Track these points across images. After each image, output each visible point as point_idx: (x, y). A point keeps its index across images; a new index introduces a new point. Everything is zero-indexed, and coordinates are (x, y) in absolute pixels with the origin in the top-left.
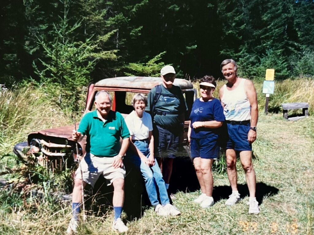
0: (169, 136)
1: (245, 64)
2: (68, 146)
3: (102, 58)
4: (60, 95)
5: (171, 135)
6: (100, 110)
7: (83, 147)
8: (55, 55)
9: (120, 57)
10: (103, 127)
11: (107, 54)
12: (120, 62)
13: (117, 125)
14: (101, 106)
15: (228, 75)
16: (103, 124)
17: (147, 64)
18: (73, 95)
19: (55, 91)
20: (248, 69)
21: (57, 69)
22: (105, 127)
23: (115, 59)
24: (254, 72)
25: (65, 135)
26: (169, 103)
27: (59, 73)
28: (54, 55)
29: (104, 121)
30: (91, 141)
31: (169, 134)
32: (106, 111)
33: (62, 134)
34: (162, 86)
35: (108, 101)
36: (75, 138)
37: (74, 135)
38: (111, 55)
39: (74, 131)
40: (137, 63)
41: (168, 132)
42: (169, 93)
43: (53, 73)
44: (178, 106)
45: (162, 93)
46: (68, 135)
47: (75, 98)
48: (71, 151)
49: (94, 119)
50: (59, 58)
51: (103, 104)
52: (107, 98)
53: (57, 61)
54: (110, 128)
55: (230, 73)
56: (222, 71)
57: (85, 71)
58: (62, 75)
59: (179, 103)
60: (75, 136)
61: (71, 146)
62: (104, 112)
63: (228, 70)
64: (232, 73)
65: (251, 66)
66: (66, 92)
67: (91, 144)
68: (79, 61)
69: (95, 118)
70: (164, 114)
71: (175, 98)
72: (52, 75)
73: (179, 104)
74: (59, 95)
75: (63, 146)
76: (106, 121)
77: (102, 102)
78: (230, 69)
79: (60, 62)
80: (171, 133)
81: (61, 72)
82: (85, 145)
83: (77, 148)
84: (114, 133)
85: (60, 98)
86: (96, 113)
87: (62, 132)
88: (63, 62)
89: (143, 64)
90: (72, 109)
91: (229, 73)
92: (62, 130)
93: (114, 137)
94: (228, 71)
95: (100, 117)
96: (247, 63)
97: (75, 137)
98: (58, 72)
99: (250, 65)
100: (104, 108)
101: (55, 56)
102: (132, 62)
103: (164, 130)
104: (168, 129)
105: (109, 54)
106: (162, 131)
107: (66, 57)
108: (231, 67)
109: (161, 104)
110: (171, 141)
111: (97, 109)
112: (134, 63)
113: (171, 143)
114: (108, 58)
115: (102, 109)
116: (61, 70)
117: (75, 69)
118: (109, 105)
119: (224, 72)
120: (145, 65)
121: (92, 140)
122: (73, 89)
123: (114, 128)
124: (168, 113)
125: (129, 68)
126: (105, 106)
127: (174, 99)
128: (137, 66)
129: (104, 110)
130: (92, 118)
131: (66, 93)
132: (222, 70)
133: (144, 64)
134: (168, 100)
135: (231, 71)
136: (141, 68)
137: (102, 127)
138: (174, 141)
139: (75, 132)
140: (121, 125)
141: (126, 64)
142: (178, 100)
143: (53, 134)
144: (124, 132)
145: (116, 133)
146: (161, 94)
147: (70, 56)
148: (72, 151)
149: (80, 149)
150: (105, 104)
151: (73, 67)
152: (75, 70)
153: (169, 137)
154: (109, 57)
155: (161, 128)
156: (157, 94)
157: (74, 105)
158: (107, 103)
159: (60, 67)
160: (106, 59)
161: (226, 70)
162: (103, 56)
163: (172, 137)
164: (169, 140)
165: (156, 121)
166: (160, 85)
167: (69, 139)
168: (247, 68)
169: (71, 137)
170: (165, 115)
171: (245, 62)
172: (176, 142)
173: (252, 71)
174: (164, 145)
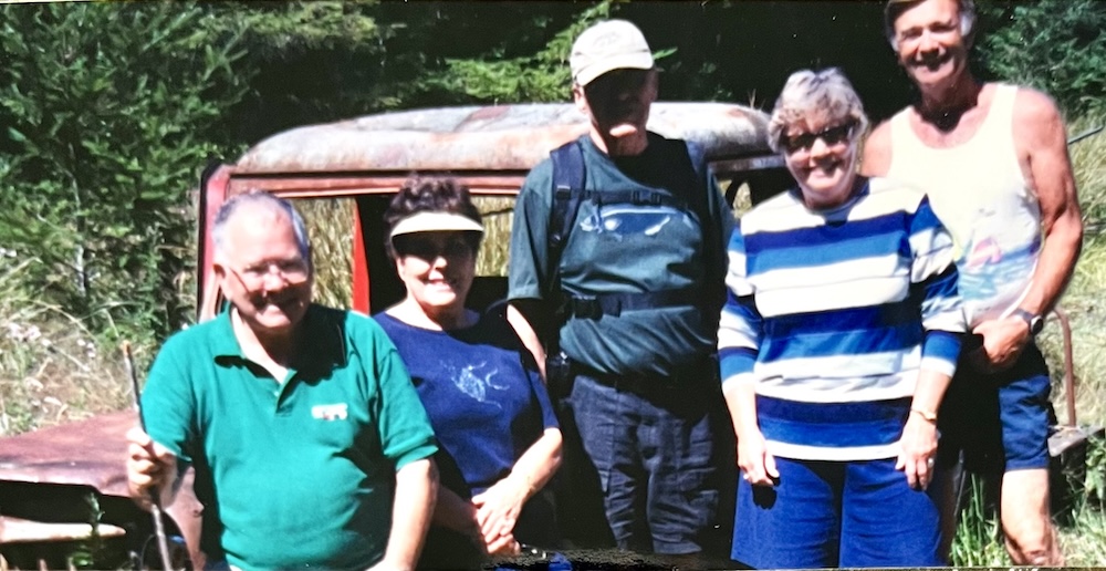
0: (653, 430)
1: (1045, 35)
2: (106, 530)
3: (300, 38)
4: (81, 251)
5: (662, 423)
6: (248, 307)
7: (192, 530)
8: (17, 22)
9: (398, 31)
10: (279, 409)
11: (326, 18)
12: (400, 57)
13: (352, 390)
14: (253, 281)
15: (932, 59)
16: (277, 394)
17: (540, 56)
18: (145, 247)
19: (45, 232)
20: (1063, 63)
21: (41, 100)
22: (291, 406)
23: (375, 41)
24: (1090, 76)
25: (82, 465)
26: (637, 240)
27: (50, 126)
28: (12, 24)
29: (282, 374)
30: (221, 494)
31: (651, 422)
32: (284, 308)
33: (65, 465)
34: (586, 146)
35: (292, 253)
36: (146, 479)
37: (136, 458)
38: (348, 19)
39: (137, 437)
40: (490, 59)
41: (646, 408)
42: (628, 184)
43: (19, 129)
44: (690, 251)
45: (589, 186)
46: (103, 465)
47: (160, 264)
48: (127, 557)
49: (221, 370)
50: (47, 41)
51: (260, 269)
52: (281, 230)
53: (31, 59)
54: (318, 411)
55: (942, 51)
56: (895, 44)
57: (192, 102)
58: (71, 133)
59: (697, 236)
60: (146, 464)
61: (123, 531)
62: (272, 317)
63: (926, 33)
64: (951, 51)
65: (1076, 47)
66: (109, 231)
67: (226, 513)
68: (156, 49)
69: (224, 361)
70: (614, 309)
71: (663, 210)
72: (18, 135)
73: (693, 244)
74: (73, 252)
75: (80, 531)
76: (292, 372)
77: (255, 257)
78: (937, 27)
79: (51, 58)
80: (661, 413)
81: (60, 118)
82: (199, 520)
83: (160, 533)
84: (345, 437)
85: (80, 268)
86: (230, 333)
87: (66, 449)
88: (68, 63)
89: (520, 60)
90: (154, 325)
91: (935, 51)
92: (70, 440)
93: (344, 463)
94: (928, 41)
95: (255, 352)
96: (1054, 32)
97: (145, 473)
98: (48, 122)
99: (1072, 43)
100: (274, 297)
101: (17, 29)
102: (465, 56)
103: (622, 398)
104: (643, 393)
105: (338, 15)
106: (611, 406)
107: (82, 30)
108: (945, 18)
109: (586, 250)
110: (666, 459)
111: (233, 305)
112: (476, 57)
113: (665, 470)
114: (335, 38)
115: (259, 300)
116: (59, 107)
117: (140, 93)
118: (297, 278)
119: (906, 47)
120: (535, 64)
121: (225, 488)
122: (143, 213)
123: (338, 411)
124: (637, 302)
125: (448, 85)
126: (273, 281)
127: (660, 217)
128: (492, 75)
129: (272, 308)
130: (209, 364)
131: (109, 238)
132: (893, 32)
133: (528, 60)
134: (628, 224)
135: (948, 38)
136: (513, 82)
137: (271, 410)
138: (686, 456)
139: (145, 439)
140: (379, 389)
141: (431, 65)
142: (686, 220)
143: (10, 466)
144: (394, 429)
145: (357, 439)
146: (583, 195)
147: (105, 21)
148: (133, 554)
149: (176, 538)
150: (274, 268)
151: (125, 85)
152: (138, 101)
153: (650, 435)
154: (336, 31)
155: (601, 389)
156: (561, 197)
157: (160, 300)
158: (285, 265)
159: (53, 92)
160: (323, 42)
161: (916, 32)
162: (306, 27)
163: (667, 437)
164: (651, 453)
165: (574, 352)
166: (578, 143)
167: (105, 492)
168: (1058, 56)
169: (122, 479)
170: (618, 315)
171: (1042, 23)
172: (695, 459)
173: (1084, 70)
174: (628, 485)
